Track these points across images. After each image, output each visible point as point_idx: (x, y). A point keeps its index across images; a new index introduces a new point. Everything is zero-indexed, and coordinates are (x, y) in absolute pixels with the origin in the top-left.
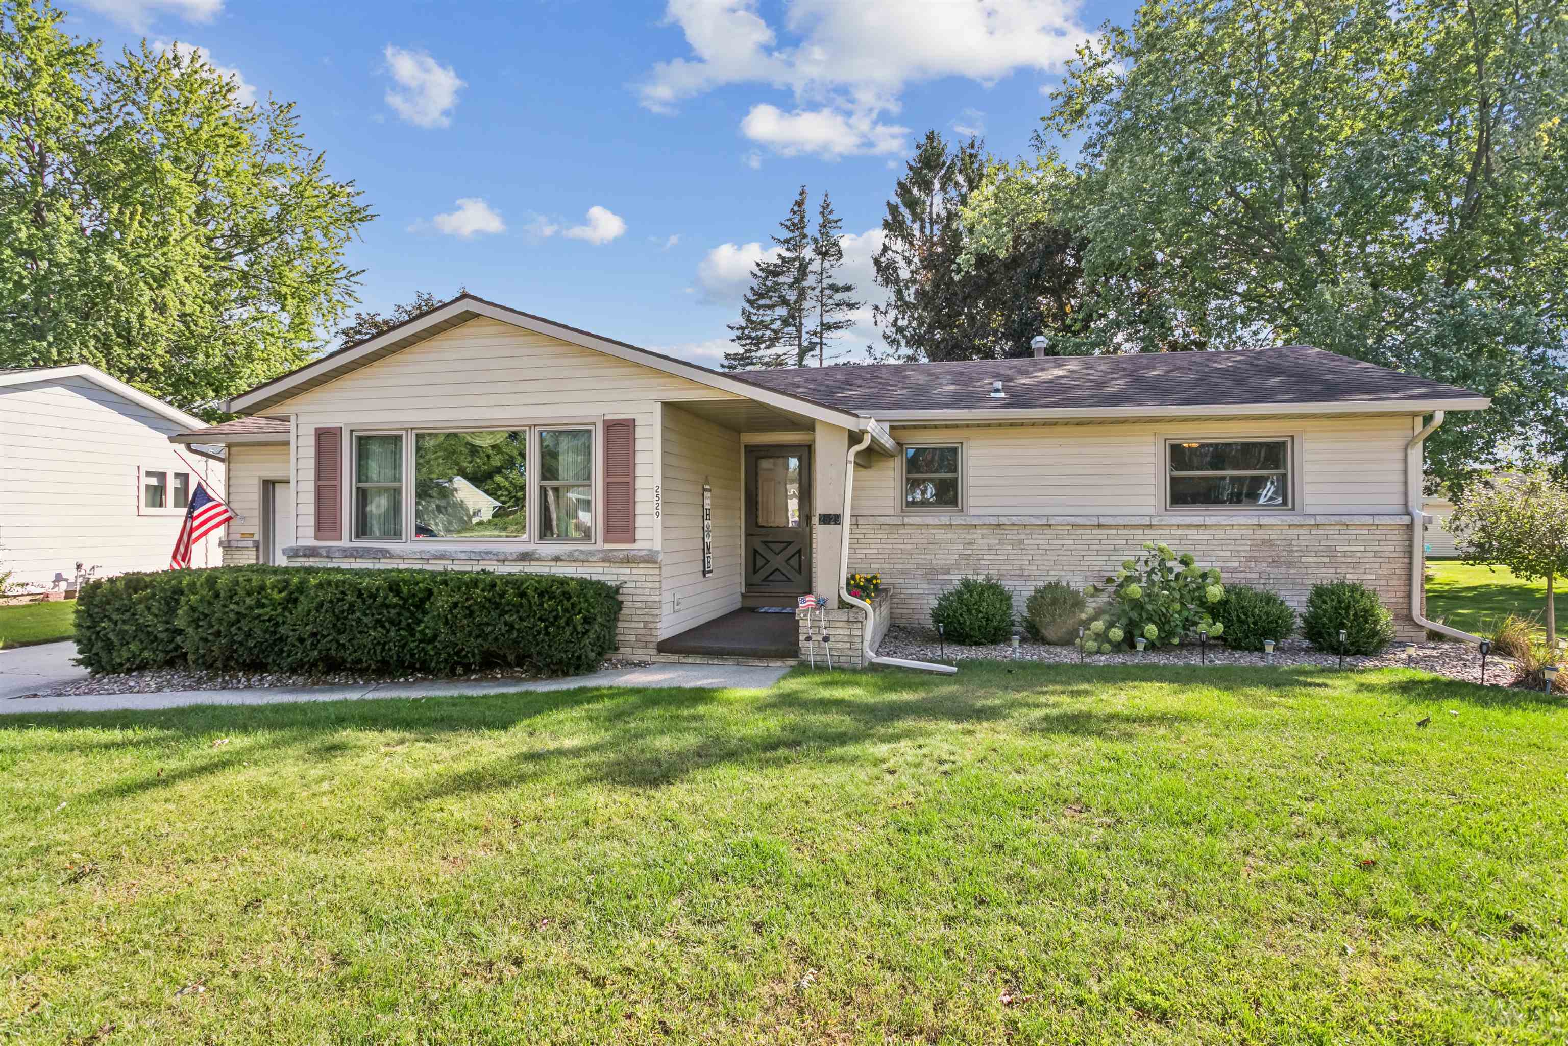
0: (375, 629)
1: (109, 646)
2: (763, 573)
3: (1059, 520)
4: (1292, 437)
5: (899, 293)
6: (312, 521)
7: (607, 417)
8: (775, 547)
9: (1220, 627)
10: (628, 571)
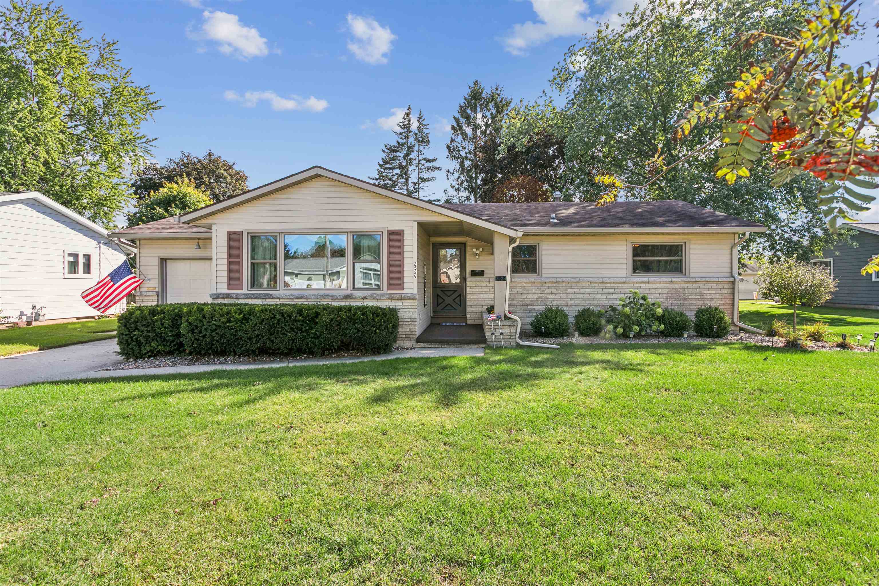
0: (290, 332)
1: (139, 344)
2: (442, 306)
3: (585, 280)
4: (685, 243)
5: (462, 164)
6: (225, 279)
7: (389, 229)
8: (449, 293)
9: (663, 326)
10: (401, 304)
